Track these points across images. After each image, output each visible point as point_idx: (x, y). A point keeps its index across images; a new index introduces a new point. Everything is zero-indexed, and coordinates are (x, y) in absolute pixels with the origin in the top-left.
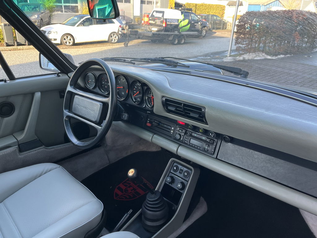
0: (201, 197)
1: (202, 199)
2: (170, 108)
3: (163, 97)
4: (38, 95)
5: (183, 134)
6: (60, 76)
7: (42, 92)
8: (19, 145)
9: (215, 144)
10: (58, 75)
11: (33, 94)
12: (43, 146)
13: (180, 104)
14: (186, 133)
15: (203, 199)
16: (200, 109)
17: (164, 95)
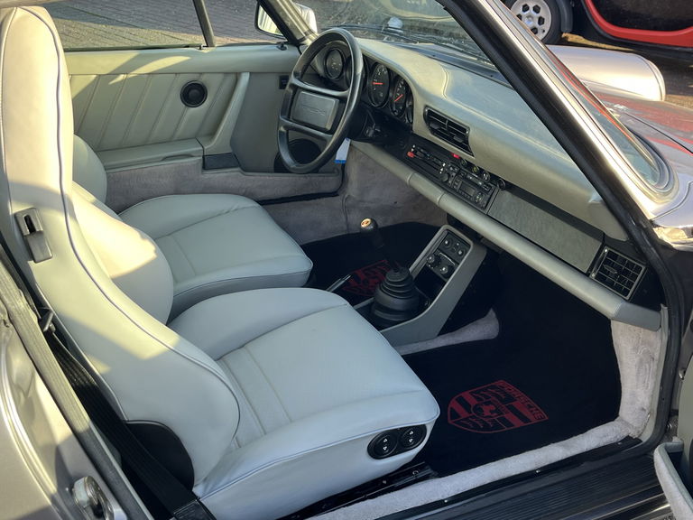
0: (491, 311)
1: (492, 313)
2: (432, 125)
3: (427, 106)
4: (245, 78)
5: (454, 174)
6: (285, 49)
7: (251, 73)
8: (204, 157)
9: (490, 193)
10: (282, 46)
11: (237, 75)
12: (238, 169)
13: (444, 120)
14: (458, 174)
15: (494, 315)
16: (464, 130)
17: (428, 104)
